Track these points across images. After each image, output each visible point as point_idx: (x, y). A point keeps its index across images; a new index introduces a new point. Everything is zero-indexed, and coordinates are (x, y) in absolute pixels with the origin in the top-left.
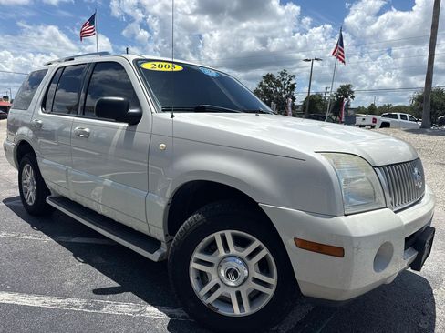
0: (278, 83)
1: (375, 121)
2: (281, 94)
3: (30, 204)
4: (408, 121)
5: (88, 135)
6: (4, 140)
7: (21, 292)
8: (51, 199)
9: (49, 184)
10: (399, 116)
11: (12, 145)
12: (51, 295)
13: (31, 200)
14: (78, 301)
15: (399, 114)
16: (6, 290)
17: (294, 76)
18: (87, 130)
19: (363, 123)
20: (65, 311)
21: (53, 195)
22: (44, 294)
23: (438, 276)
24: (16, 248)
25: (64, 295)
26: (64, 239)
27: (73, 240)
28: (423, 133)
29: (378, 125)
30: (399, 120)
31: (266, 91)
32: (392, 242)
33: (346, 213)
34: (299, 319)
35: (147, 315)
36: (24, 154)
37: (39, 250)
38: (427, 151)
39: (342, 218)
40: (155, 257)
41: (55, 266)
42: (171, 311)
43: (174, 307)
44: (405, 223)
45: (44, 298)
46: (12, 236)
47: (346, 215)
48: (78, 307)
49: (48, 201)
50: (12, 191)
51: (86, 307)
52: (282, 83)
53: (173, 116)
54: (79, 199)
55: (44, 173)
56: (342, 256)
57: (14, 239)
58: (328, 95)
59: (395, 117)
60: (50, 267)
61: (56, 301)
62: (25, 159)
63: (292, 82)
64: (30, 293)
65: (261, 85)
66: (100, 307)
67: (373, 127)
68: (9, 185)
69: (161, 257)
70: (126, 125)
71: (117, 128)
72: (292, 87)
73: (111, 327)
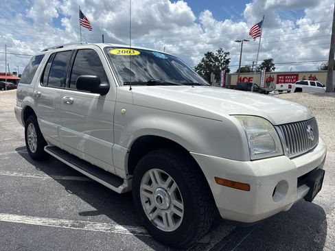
0: (216, 59)
1: (290, 87)
2: (218, 67)
3: (33, 152)
4: (316, 87)
5: (72, 103)
6: (15, 105)
7: (28, 215)
8: (48, 148)
9: (46, 138)
10: (309, 83)
11: (20, 109)
12: (48, 217)
13: (34, 149)
14: (67, 221)
15: (309, 82)
16: (17, 214)
17: (228, 53)
18: (71, 99)
19: (281, 89)
20: (58, 228)
21: (49, 146)
22: (44, 217)
23: (331, 205)
24: (24, 184)
25: (58, 217)
26: (57, 177)
27: (64, 178)
28: (327, 96)
29: (293, 90)
30: (310, 85)
31: (207, 65)
32: (287, 180)
33: (252, 159)
34: (225, 235)
35: (116, 232)
36: (28, 116)
37: (40, 185)
38: (329, 109)
39: (249, 163)
40: (119, 190)
41: (51, 197)
42: (132, 229)
43: (135, 226)
44: (298, 166)
45: (44, 219)
46: (21, 175)
47: (251, 161)
48: (67, 226)
49: (45, 150)
50: (20, 142)
51: (73, 226)
52: (220, 58)
53: (131, 89)
54: (67, 149)
55: (42, 130)
56: (249, 190)
57: (22, 177)
58: (254, 67)
59: (306, 83)
60: (48, 197)
61: (52, 221)
62: (29, 119)
63: (227, 58)
64: (34, 216)
65: (203, 60)
66: (83, 226)
67: (289, 92)
68: (18, 139)
69: (124, 190)
70: (98, 95)
71: (93, 97)
72: (227, 62)
73: (90, 240)
